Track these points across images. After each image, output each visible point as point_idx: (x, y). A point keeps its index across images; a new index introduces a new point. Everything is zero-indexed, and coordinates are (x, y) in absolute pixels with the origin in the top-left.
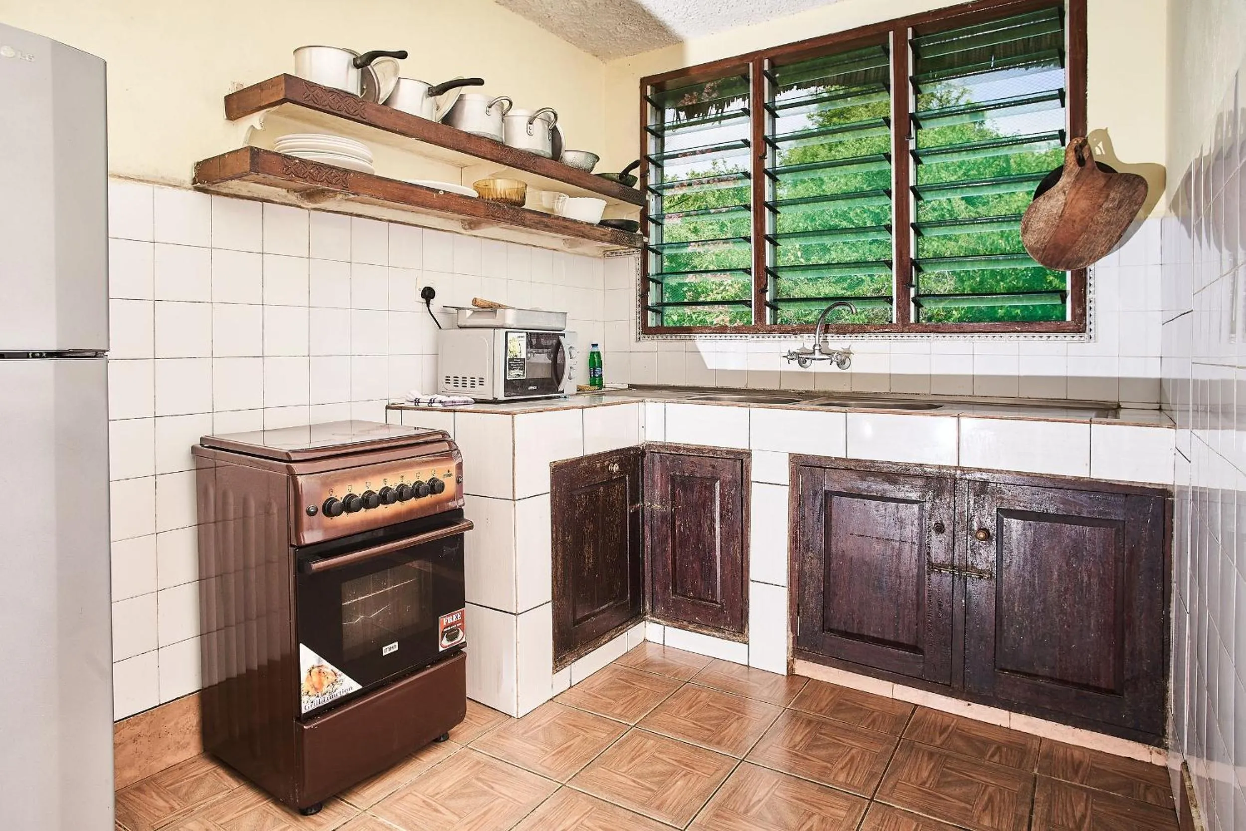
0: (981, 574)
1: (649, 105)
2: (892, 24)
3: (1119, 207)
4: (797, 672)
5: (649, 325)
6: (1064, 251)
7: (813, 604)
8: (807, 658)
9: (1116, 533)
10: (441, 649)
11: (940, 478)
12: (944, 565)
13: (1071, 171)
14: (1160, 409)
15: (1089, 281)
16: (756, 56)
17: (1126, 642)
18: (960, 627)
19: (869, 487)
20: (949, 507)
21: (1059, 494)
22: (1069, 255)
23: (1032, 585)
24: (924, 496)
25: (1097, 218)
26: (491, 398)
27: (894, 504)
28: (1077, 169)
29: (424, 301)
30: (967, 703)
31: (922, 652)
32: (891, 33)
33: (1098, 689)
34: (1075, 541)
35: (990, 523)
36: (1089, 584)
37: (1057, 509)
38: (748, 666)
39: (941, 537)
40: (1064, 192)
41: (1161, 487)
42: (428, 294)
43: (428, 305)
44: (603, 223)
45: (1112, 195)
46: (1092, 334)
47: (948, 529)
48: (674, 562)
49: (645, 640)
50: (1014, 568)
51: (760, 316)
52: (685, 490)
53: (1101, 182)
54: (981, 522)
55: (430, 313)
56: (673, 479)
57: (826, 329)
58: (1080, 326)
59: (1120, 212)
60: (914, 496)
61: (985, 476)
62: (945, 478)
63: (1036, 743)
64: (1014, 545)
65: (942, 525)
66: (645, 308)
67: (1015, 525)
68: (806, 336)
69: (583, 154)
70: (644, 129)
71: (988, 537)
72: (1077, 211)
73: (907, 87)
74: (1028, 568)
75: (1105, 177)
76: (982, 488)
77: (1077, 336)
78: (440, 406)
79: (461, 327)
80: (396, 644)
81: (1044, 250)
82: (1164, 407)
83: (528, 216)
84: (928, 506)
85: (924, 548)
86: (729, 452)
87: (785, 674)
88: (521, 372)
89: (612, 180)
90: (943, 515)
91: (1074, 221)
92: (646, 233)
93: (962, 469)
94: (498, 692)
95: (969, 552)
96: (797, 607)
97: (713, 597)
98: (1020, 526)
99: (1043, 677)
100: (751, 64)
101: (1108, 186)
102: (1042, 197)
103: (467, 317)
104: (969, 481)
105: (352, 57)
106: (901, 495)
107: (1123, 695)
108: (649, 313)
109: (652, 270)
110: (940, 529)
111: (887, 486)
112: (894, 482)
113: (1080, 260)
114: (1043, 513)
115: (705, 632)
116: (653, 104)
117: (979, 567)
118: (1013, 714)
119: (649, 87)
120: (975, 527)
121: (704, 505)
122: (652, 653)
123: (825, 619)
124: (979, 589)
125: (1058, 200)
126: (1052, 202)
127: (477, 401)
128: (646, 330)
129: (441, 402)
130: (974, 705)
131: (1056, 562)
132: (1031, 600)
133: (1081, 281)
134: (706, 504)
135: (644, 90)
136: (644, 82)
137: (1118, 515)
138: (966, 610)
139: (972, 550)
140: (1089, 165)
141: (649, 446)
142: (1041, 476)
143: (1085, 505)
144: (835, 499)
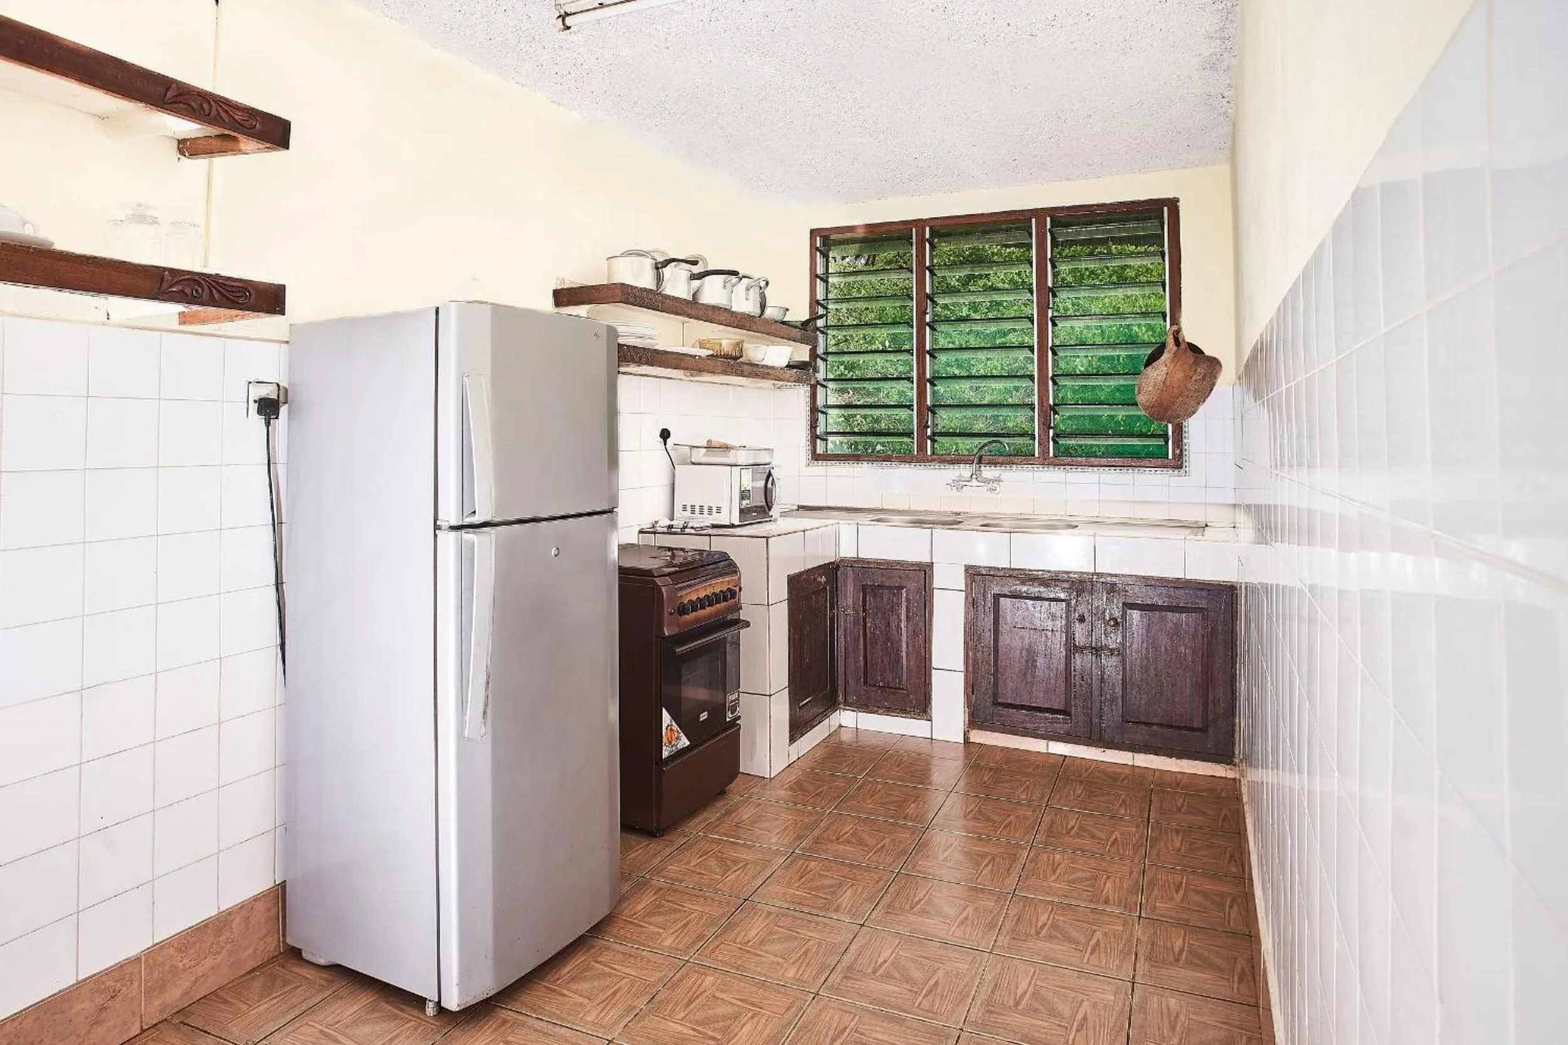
0: (1112, 651)
1: (818, 254)
2: (1036, 212)
3: (1204, 378)
4: (971, 741)
5: (818, 452)
6: (1167, 409)
7: (984, 685)
8: (980, 728)
9: (1203, 618)
10: (728, 720)
11: (1081, 582)
12: (1085, 648)
13: (1171, 350)
14: (1234, 527)
15: (1184, 429)
16: (920, 223)
17: (1210, 694)
18: (1096, 693)
19: (1028, 590)
20: (1089, 604)
21: (1164, 591)
22: (1170, 413)
23: (1148, 659)
24: (1070, 595)
25: (1189, 386)
26: (728, 523)
27: (1047, 603)
28: (1175, 348)
29: (662, 440)
30: (1102, 749)
31: (1069, 714)
32: (1034, 220)
33: (1193, 729)
34: (1176, 624)
35: (1117, 614)
36: (1185, 655)
37: (1164, 602)
38: (932, 739)
39: (1082, 626)
40: (1166, 365)
41: (1230, 584)
42: (665, 434)
43: (665, 444)
44: (790, 366)
45: (1199, 370)
46: (1187, 469)
47: (1088, 619)
48: (865, 657)
49: (840, 726)
50: (1135, 646)
51: (922, 447)
52: (875, 597)
53: (1191, 360)
54: (1112, 614)
55: (667, 450)
56: (864, 589)
57: (980, 462)
58: (1178, 464)
59: (1205, 383)
60: (1062, 596)
61: (1114, 579)
62: (1085, 582)
63: (1151, 772)
64: (1134, 628)
65: (1083, 616)
66: (814, 437)
67: (1135, 615)
68: (962, 466)
69: (777, 309)
70: (814, 276)
71: (1117, 624)
72: (1175, 380)
73: (1046, 265)
74: (1145, 645)
75: (1194, 356)
76: (1112, 589)
77: (1176, 471)
78: (692, 531)
79: (694, 464)
80: (706, 713)
81: (1152, 408)
82: (1237, 525)
83: (745, 367)
84: (1073, 602)
85: (1070, 636)
86: (913, 564)
87: (963, 742)
88: (748, 502)
89: (796, 327)
90: (1082, 609)
91: (1173, 387)
92: (816, 370)
93: (1097, 574)
94: (751, 760)
95: (1103, 636)
96: (971, 687)
97: (899, 683)
98: (1139, 615)
99: (1155, 724)
100: (914, 230)
101: (1196, 363)
102: (1150, 367)
103: (700, 455)
104: (1103, 583)
105: (654, 262)
106: (1052, 596)
107: (1208, 732)
108: (818, 441)
109: (820, 402)
110: (1082, 619)
111: (1042, 589)
112: (1047, 586)
113: (1178, 417)
114: (1153, 605)
115: (893, 714)
116: (821, 253)
117: (1110, 647)
118: (1135, 755)
119: (818, 238)
120: (1107, 618)
121: (892, 610)
122: (846, 737)
123: (995, 695)
124: (1111, 663)
125: (1162, 371)
126: (1158, 372)
127: (714, 526)
128: (816, 457)
129: (692, 528)
130: (1108, 751)
131: (1164, 640)
132: (1147, 669)
133: (1179, 430)
134: (894, 608)
135: (814, 240)
136: (814, 233)
137: (1203, 604)
138: (1102, 680)
139: (1105, 634)
140: (1183, 346)
141: (842, 560)
142: (1152, 578)
143: (1182, 597)
144: (1002, 600)
